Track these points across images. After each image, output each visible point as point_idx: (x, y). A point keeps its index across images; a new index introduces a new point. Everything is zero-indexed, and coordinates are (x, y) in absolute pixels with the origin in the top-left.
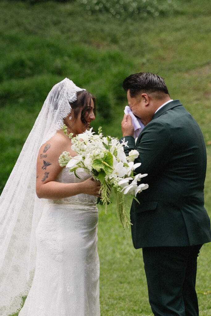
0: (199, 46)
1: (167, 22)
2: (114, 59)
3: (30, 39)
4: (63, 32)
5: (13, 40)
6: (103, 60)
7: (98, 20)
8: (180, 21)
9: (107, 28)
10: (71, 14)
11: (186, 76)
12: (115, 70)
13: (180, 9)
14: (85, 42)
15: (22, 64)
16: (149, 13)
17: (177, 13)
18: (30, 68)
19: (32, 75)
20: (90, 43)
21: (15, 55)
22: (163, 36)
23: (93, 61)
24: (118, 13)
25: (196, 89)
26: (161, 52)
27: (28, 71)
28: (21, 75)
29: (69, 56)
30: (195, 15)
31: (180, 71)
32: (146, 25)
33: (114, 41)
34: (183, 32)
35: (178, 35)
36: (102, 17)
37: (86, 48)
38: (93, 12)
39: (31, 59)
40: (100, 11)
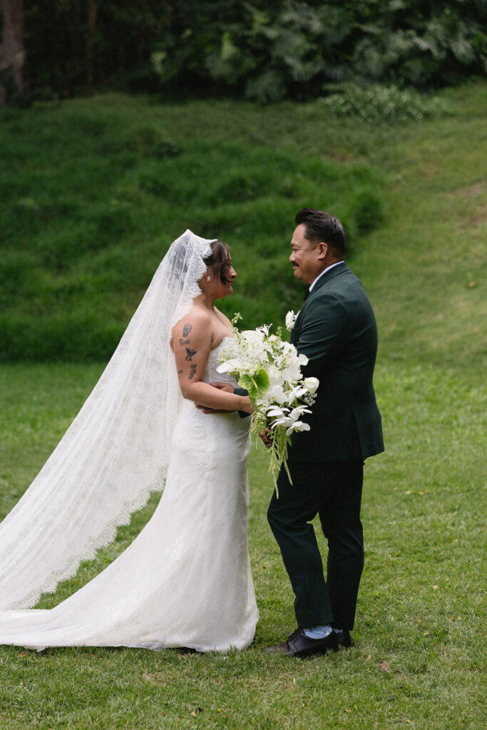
0: (471, 157)
1: (432, 127)
2: (360, 175)
3: (255, 151)
4: (298, 142)
5: (235, 153)
6: (346, 177)
7: (344, 125)
8: (449, 125)
9: (355, 135)
10: (312, 118)
11: (451, 197)
12: (359, 189)
13: (450, 110)
14: (326, 153)
15: (242, 183)
16: (410, 115)
17: (447, 115)
18: (253, 189)
19: (253, 198)
20: (333, 155)
21: (234, 171)
22: (426, 144)
23: (333, 179)
24: (372, 116)
25: (462, 214)
26: (422, 166)
27: (250, 192)
28: (240, 198)
29: (304, 173)
30: (468, 117)
31: (443, 190)
32: (404, 131)
33: (363, 152)
34: (452, 140)
35: (444, 144)
36: (349, 121)
37: (326, 161)
38: (339, 114)
39: (254, 177)
40: (348, 113)
